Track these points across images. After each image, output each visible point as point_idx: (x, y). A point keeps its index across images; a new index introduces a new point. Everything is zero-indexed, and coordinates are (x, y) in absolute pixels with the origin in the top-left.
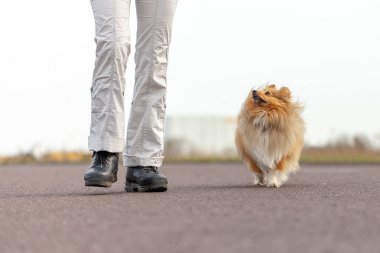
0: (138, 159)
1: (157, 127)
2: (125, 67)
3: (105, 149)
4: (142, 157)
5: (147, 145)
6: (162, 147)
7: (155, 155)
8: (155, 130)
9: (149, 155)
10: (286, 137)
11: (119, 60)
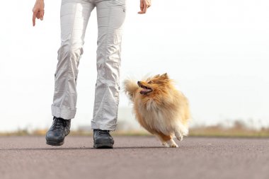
2: (78, 63)
4: (101, 123)
11: (73, 59)
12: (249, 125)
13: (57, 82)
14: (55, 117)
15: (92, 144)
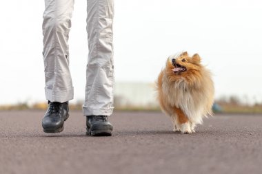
0: (92, 109)
1: (106, 84)
3: (58, 101)
5: (100, 99)
6: (112, 100)
7: (106, 106)
8: (105, 86)
9: (100, 107)
10: (203, 94)
12: (243, 101)
13: (46, 61)
14: (49, 102)
15: (85, 131)
